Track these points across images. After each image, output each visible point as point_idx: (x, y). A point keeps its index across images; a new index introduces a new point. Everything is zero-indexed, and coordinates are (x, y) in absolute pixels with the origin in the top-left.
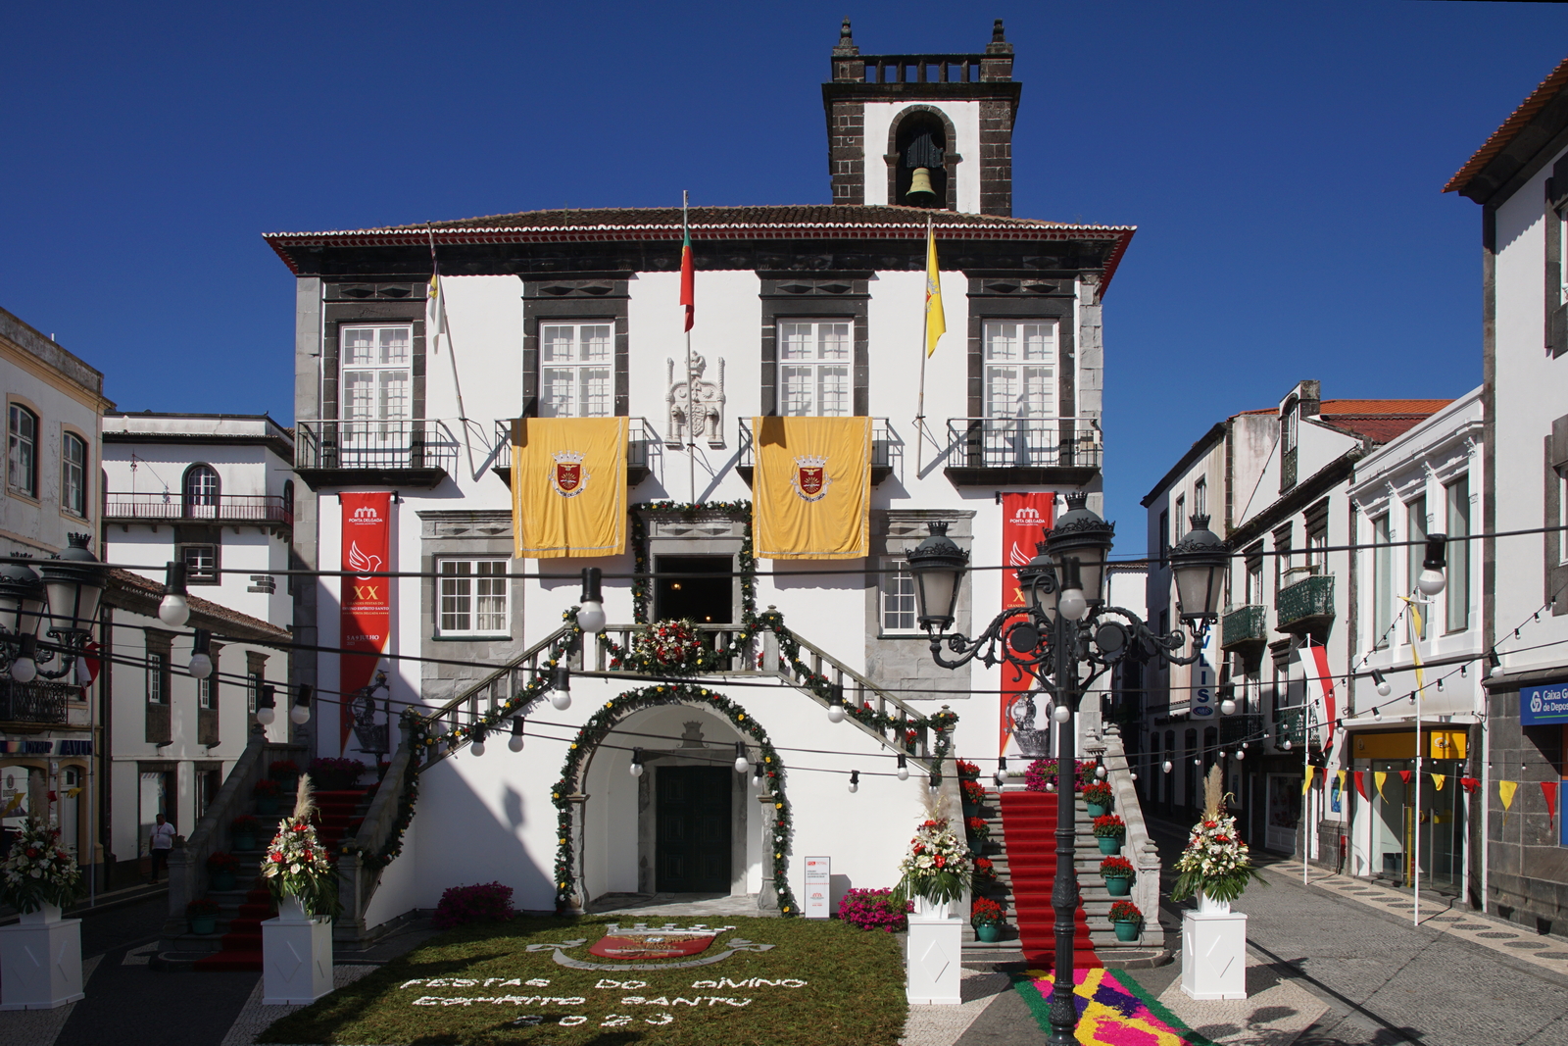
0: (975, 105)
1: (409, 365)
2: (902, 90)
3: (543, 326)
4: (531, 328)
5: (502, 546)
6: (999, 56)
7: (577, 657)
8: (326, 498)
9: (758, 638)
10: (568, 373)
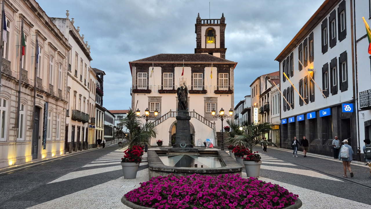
0: (219, 27)
1: (147, 78)
2: (208, 25)
3: (164, 73)
4: (162, 74)
5: (159, 101)
6: (223, 19)
7: (171, 115)
8: (136, 94)
9: (192, 113)
10: (167, 79)
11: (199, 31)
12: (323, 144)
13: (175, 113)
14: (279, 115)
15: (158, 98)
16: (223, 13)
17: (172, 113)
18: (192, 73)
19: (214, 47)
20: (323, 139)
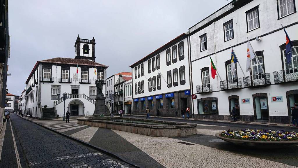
0: (91, 44)
1: (50, 72)
2: (84, 42)
3: (62, 70)
4: (61, 70)
5: (59, 88)
6: (94, 40)
7: (69, 97)
8: (42, 83)
9: (83, 96)
10: (65, 74)
11: (79, 46)
13: (71, 95)
14: (132, 96)
15: (58, 86)
16: (93, 37)
18: (81, 71)
19: (88, 56)
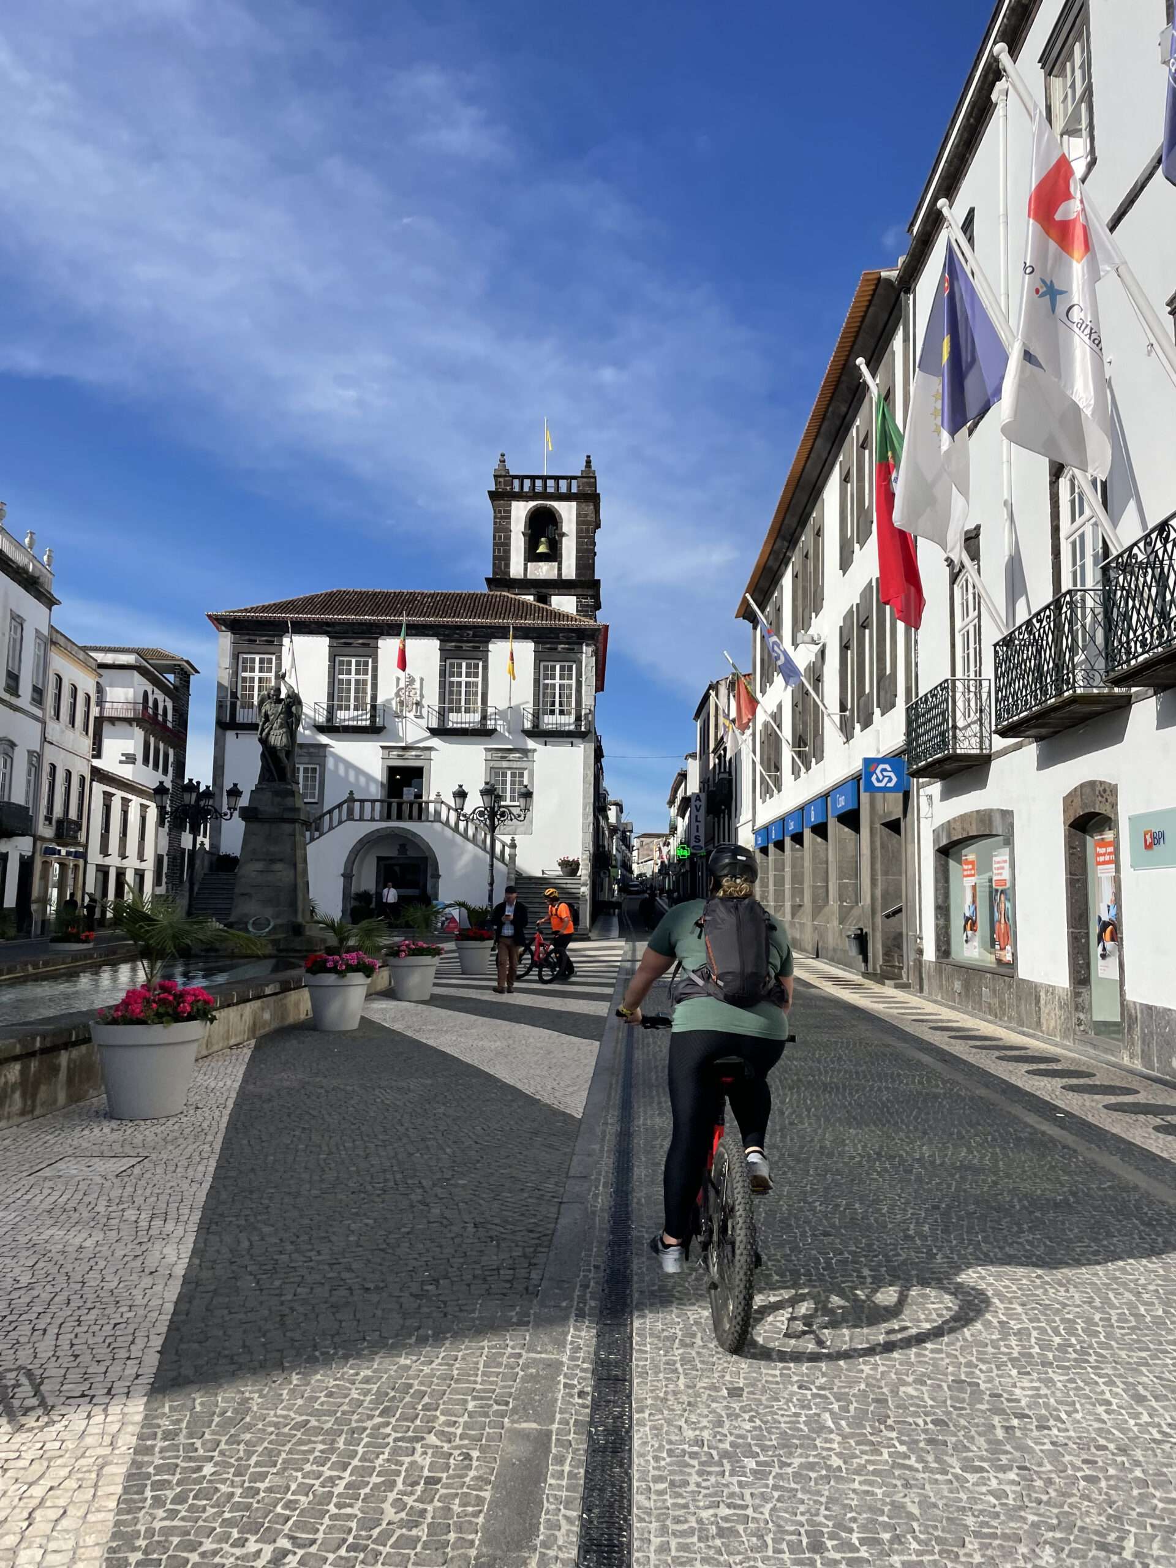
0: (574, 504)
2: (533, 496)
3: (337, 659)
4: (332, 662)
5: (315, 760)
6: (589, 476)
7: (350, 812)
8: (230, 735)
9: (433, 805)
10: (349, 681)
11: (502, 518)
12: (840, 923)
13: (378, 804)
15: (312, 750)
16: (588, 457)
17: (357, 804)
18: (444, 658)
19: (555, 577)
20: (842, 901)
